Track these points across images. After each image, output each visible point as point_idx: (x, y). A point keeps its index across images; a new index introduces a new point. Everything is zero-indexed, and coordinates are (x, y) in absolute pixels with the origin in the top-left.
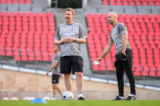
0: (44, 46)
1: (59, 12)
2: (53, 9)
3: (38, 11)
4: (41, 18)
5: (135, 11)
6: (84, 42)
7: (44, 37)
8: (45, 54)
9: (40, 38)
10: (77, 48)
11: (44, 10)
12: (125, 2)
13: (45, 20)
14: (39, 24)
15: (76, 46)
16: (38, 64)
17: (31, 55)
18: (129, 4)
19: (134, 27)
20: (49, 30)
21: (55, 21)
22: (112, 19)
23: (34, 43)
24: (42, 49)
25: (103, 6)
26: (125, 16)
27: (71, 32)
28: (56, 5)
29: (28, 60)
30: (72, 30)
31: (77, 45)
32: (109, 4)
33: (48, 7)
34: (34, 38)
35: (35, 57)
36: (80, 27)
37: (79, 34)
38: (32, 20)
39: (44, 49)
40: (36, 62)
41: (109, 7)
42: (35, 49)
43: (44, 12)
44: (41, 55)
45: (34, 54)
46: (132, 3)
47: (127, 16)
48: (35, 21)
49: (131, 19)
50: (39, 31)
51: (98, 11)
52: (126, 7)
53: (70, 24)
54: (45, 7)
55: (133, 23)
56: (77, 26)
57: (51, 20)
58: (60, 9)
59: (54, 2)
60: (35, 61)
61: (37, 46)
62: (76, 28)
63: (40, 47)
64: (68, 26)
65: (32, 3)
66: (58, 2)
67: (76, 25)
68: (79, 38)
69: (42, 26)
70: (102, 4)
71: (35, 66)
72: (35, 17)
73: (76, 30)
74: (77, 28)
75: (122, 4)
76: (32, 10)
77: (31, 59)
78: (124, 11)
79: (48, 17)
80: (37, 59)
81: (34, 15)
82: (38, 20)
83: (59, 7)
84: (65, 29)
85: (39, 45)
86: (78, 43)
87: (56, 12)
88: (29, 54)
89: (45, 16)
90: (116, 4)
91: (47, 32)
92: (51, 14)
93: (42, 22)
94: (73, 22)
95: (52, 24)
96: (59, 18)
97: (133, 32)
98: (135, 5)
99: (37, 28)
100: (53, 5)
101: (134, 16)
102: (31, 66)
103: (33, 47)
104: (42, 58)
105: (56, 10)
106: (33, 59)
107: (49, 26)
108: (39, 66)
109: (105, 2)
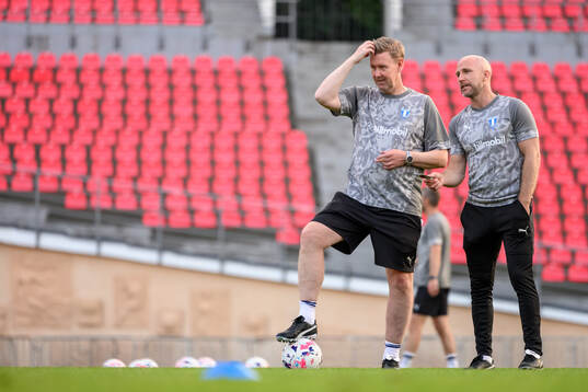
0: (249, 176)
1: (301, 53)
2: (283, 45)
3: (226, 49)
4: (239, 74)
5: (571, 49)
6: (441, 164)
7: (248, 143)
8: (253, 204)
9: (236, 149)
10: (410, 182)
11: (248, 47)
12: (536, 21)
13: (252, 83)
14: (230, 97)
15: (406, 177)
16: (227, 240)
17: (205, 207)
18: (549, 28)
19: (568, 109)
20: (267, 118)
21: (288, 86)
22: (475, 78)
23: (213, 163)
24: (243, 188)
25: (460, 34)
26: (537, 67)
27: (395, 126)
28: (293, 30)
29: (193, 224)
30: (401, 117)
32: (479, 27)
33: (262, 38)
34: (212, 148)
35: (216, 215)
36: (427, 107)
38: (205, 82)
39: (248, 186)
40: (221, 234)
41: (480, 36)
42: (217, 187)
43: (250, 56)
44: (240, 207)
45: (214, 203)
46: (561, 22)
47: (545, 67)
48: (218, 88)
49: (557, 79)
50: (232, 123)
51: (439, 50)
52: (540, 37)
54: (252, 36)
55: (564, 95)
56: (417, 104)
57: (276, 83)
58: (305, 46)
59: (283, 19)
60: (216, 228)
61: (225, 175)
62: (414, 110)
63: (236, 180)
64: (387, 100)
65: (208, 21)
66: (300, 20)
67: (414, 99)
68: (424, 150)
69: (242, 104)
70: (455, 26)
71: (219, 247)
72: (216, 73)
73: (415, 120)
74: (418, 111)
75: (526, 27)
76: (205, 46)
77: (203, 220)
78: (533, 50)
79: (261, 74)
80: (224, 222)
81: (215, 65)
82: (229, 84)
83: (302, 35)
85: (231, 173)
86: (417, 168)
87: (289, 53)
88: (195, 205)
89: (252, 70)
90: (504, 27)
91: (260, 127)
92: (272, 62)
93: (241, 89)
94: (406, 89)
95: (277, 98)
96: (302, 76)
97: (564, 127)
98: (572, 28)
99: (224, 110)
100: (281, 31)
101: (567, 68)
102: (204, 246)
103: (211, 181)
104: (243, 219)
105: (291, 49)
106: (210, 222)
107: (265, 104)
108: (233, 247)
109: (465, 20)
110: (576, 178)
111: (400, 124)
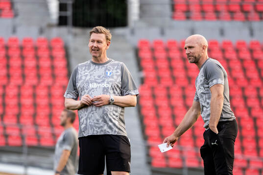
0: (43, 113)
1: (75, 35)
2: (64, 30)
3: (28, 33)
4: (36, 49)
5: (246, 32)
6: (132, 105)
7: (42, 92)
8: (45, 131)
9: (34, 96)
10: (117, 116)
11: (41, 31)
12: (224, 14)
13: (44, 54)
14: (30, 63)
15: (114, 113)
16: (29, 154)
17: (15, 133)
18: (232, 18)
19: (244, 70)
20: (54, 76)
21: (67, 56)
22: (196, 51)
23: (20, 105)
24: (39, 121)
25: (175, 23)
26: (225, 43)
27: (103, 81)
28: (70, 20)
29: (7, 144)
30: (106, 76)
31: (116, 112)
32: (188, 18)
33: (50, 26)
34: (19, 96)
35: (22, 138)
36: (122, 70)
37: (120, 86)
38: (15, 54)
39: (42, 120)
40: (25, 150)
41: (189, 24)
42: (23, 120)
43: (43, 37)
44: (37, 133)
45: (21, 130)
46: (240, 14)
47: (229, 44)
48: (22, 57)
49: (237, 51)
50: (31, 80)
51: (162, 33)
52: (227, 24)
53: (101, 63)
54: (44, 25)
55: (242, 61)
56: (116, 67)
57: (59, 54)
58: (77, 30)
59: (64, 14)
60: (22, 146)
61: (27, 112)
62: (114, 71)
63: (34, 116)
64: (97, 67)
65: (16, 15)
66: (75, 14)
67: (113, 65)
68: (122, 94)
69: (38, 67)
70: (173, 17)
71: (23, 158)
72: (22, 48)
73: (115, 77)
74: (117, 72)
75: (218, 18)
76: (14, 31)
77: (13, 142)
78: (222, 32)
79: (50, 49)
80: (27, 142)
81: (20, 42)
82: (30, 55)
83: (76, 24)
84: (91, 75)
85: (31, 111)
86: (120, 106)
87: (69, 36)
88: (9, 131)
89: (44, 46)
90: (204, 18)
91: (49, 82)
92: (57, 41)
93: (37, 58)
94: (108, 59)
95: (60, 64)
96: (76, 50)
97: (242, 82)
98: (247, 19)
99: (27, 72)
100: (62, 21)
101: (243, 44)
102: (14, 158)
103: (18, 117)
104: (39, 140)
105: (69, 32)
106: (18, 142)
107: (53, 68)
108: (32, 158)
109: (179, 14)
110: (250, 113)
111: (106, 80)
